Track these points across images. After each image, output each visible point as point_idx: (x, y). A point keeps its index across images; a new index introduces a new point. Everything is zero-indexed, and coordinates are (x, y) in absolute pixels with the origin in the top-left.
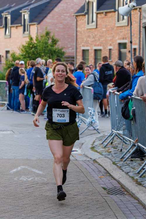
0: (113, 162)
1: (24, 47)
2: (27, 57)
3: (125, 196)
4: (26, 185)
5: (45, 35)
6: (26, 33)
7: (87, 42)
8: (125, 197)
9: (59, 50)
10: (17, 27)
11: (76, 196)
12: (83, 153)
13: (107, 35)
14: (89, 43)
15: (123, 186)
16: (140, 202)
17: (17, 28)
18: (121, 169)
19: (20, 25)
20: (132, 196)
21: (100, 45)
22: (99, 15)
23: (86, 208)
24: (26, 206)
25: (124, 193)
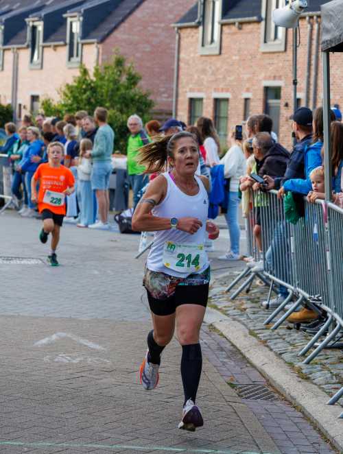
0: (249, 330)
1: (68, 87)
2: (76, 108)
3: (275, 402)
5: (114, 67)
6: (75, 59)
7: (200, 82)
8: (275, 404)
9: (143, 96)
10: (56, 47)
11: (171, 400)
13: (241, 69)
15: (270, 380)
16: (306, 416)
17: (55, 50)
18: (267, 346)
19: (62, 43)
21: (227, 91)
22: (225, 28)
24: (68, 417)
25: (274, 397)
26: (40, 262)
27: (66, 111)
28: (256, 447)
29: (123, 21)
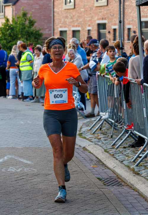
0: (104, 149)
2: (4, 39)
4: (16, 176)
5: (21, 16)
6: (1, 14)
7: (65, 23)
8: (123, 188)
9: (37, 31)
11: (70, 189)
13: (85, 15)
14: (66, 24)
15: (119, 176)
16: (140, 194)
18: (115, 157)
20: (131, 187)
21: (79, 26)
23: (84, 202)
24: (19, 201)
25: (122, 184)
28: (117, 212)
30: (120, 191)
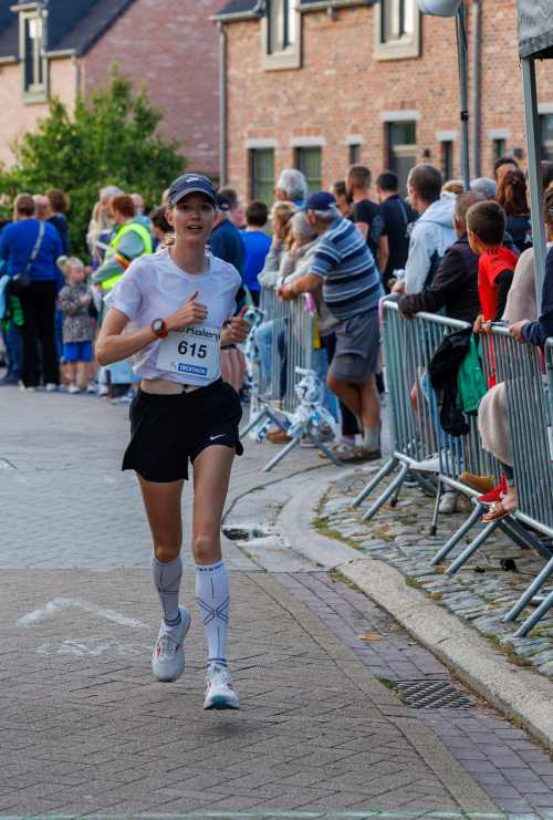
0: (406, 576)
1: (31, 139)
2: (45, 177)
3: (472, 712)
4: (86, 673)
5: (110, 96)
6: (36, 87)
7: (266, 119)
8: (472, 717)
9: (166, 150)
10: (1, 66)
11: (283, 718)
12: (286, 542)
13: (341, 93)
14: (272, 123)
15: (458, 672)
16: (535, 738)
17: (1, 72)
18: (444, 606)
19: (11, 59)
20: (501, 713)
21: (317, 133)
22: (309, 21)
24: (98, 761)
25: (468, 701)
26: (6, 465)
27: (29, 183)
29: (121, 14)
30: (463, 728)
